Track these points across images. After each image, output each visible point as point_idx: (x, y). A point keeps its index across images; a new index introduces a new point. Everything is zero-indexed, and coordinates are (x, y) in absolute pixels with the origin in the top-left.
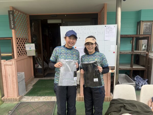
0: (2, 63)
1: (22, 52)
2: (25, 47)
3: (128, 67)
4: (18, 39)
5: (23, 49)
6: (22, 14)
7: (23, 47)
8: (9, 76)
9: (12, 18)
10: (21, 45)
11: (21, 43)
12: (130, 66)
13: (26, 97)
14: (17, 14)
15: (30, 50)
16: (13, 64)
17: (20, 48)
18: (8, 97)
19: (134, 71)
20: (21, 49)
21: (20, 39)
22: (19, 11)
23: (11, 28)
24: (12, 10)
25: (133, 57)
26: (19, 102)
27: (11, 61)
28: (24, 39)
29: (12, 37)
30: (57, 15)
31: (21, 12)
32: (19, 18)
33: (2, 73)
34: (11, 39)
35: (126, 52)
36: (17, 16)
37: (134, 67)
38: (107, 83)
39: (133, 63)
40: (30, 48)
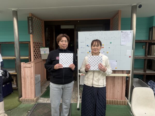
0: (21, 65)
1: (37, 56)
2: (40, 51)
3: (141, 72)
4: (35, 43)
5: (38, 53)
6: (38, 20)
7: (38, 51)
8: (27, 78)
9: (30, 24)
10: (37, 49)
11: (37, 47)
12: (143, 71)
13: (42, 98)
14: (35, 19)
15: (44, 54)
17: (36, 51)
18: (25, 98)
19: (147, 75)
20: (36, 53)
21: (36, 43)
22: (36, 17)
23: (30, 33)
24: (31, 16)
25: (146, 62)
26: (37, 103)
27: (30, 63)
28: (39, 43)
29: (30, 42)
30: (70, 21)
31: (38, 18)
32: (36, 23)
33: (22, 74)
34: (28, 43)
35: (139, 57)
36: (35, 22)
37: (147, 72)
38: (122, 87)
39: (146, 67)
40: (45, 52)
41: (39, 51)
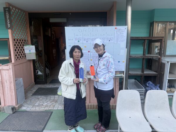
1: (20, 55)
2: (24, 50)
3: (139, 73)
4: (16, 40)
6: (20, 11)
8: (5, 82)
9: (8, 16)
10: (20, 48)
11: (19, 45)
12: (141, 71)
13: (26, 105)
14: (14, 11)
15: (29, 53)
16: (10, 69)
18: (5, 106)
20: (19, 52)
22: (16, 8)
23: (7, 28)
24: (7, 6)
25: (144, 61)
27: (8, 65)
28: (23, 41)
29: (9, 39)
30: (60, 13)
32: (16, 15)
34: (7, 41)
35: (137, 56)
37: (145, 73)
41: (22, 49)
